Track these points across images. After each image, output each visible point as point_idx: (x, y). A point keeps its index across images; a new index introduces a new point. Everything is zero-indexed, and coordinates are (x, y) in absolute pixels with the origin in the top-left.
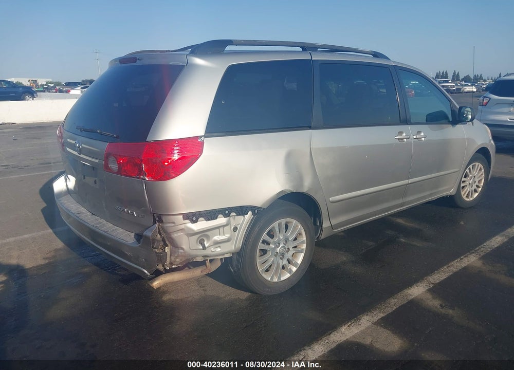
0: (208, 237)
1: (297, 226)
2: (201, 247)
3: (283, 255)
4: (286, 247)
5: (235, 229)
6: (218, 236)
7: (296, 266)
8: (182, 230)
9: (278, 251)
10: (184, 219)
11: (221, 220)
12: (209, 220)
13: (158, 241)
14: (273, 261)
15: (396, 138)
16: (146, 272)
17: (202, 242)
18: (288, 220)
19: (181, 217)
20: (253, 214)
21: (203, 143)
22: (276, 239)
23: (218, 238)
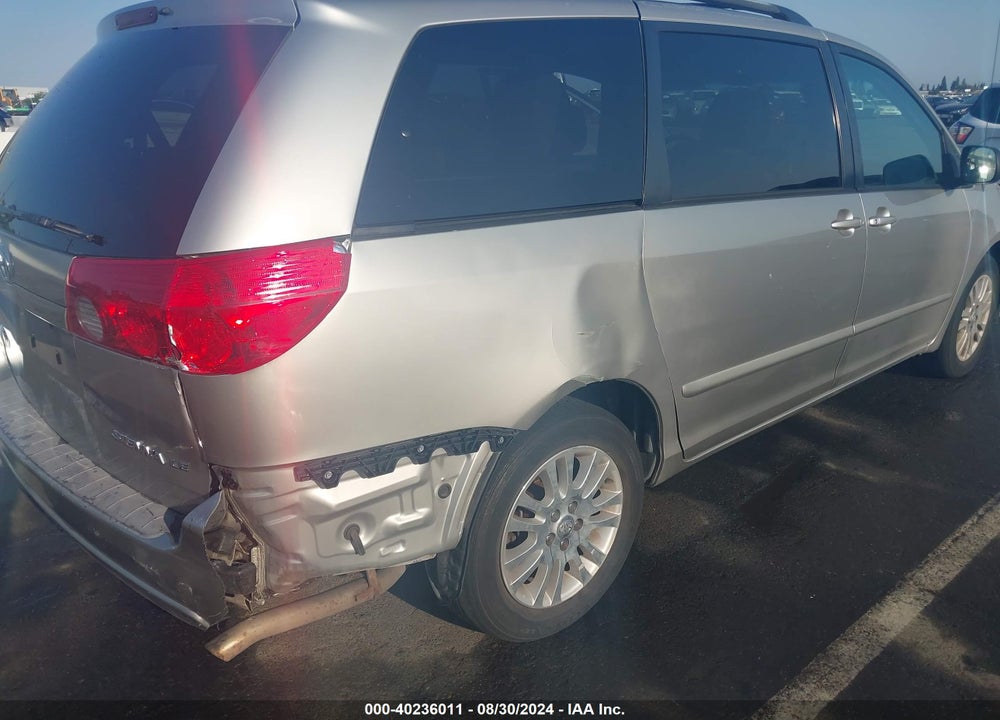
0: (370, 521)
1: (603, 462)
2: (351, 548)
3: (566, 537)
4: (575, 518)
5: (445, 490)
6: (398, 515)
7: (596, 561)
8: (294, 507)
9: (555, 530)
10: (299, 478)
11: (407, 471)
12: (370, 475)
13: (232, 533)
14: (542, 558)
15: (834, 225)
16: (199, 618)
17: (352, 535)
18: (581, 448)
19: (290, 472)
20: (494, 447)
21: (346, 258)
22: (549, 502)
23: (398, 519)
